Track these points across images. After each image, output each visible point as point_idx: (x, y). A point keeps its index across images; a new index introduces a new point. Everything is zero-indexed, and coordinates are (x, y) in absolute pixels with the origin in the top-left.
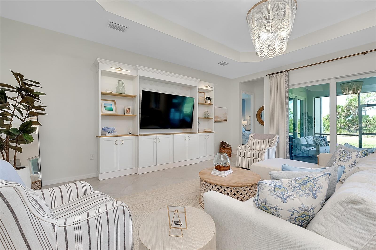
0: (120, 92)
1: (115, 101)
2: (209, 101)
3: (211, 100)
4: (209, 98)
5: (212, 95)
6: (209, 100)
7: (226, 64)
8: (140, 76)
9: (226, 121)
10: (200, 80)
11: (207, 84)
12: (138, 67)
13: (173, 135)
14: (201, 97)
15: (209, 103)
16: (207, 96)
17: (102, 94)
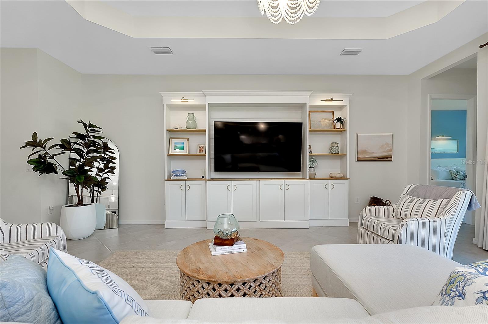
0: (192, 128)
1: (188, 139)
2: (338, 125)
3: (342, 123)
4: (339, 120)
5: (345, 114)
6: (339, 123)
7: (360, 52)
8: (208, 103)
9: (389, 158)
10: (312, 91)
11: (328, 96)
12: (205, 92)
13: (259, 181)
14: (325, 119)
15: (339, 128)
16: (337, 115)
17: (170, 131)
